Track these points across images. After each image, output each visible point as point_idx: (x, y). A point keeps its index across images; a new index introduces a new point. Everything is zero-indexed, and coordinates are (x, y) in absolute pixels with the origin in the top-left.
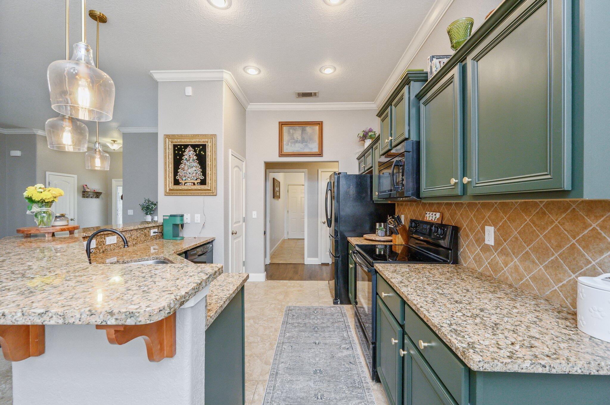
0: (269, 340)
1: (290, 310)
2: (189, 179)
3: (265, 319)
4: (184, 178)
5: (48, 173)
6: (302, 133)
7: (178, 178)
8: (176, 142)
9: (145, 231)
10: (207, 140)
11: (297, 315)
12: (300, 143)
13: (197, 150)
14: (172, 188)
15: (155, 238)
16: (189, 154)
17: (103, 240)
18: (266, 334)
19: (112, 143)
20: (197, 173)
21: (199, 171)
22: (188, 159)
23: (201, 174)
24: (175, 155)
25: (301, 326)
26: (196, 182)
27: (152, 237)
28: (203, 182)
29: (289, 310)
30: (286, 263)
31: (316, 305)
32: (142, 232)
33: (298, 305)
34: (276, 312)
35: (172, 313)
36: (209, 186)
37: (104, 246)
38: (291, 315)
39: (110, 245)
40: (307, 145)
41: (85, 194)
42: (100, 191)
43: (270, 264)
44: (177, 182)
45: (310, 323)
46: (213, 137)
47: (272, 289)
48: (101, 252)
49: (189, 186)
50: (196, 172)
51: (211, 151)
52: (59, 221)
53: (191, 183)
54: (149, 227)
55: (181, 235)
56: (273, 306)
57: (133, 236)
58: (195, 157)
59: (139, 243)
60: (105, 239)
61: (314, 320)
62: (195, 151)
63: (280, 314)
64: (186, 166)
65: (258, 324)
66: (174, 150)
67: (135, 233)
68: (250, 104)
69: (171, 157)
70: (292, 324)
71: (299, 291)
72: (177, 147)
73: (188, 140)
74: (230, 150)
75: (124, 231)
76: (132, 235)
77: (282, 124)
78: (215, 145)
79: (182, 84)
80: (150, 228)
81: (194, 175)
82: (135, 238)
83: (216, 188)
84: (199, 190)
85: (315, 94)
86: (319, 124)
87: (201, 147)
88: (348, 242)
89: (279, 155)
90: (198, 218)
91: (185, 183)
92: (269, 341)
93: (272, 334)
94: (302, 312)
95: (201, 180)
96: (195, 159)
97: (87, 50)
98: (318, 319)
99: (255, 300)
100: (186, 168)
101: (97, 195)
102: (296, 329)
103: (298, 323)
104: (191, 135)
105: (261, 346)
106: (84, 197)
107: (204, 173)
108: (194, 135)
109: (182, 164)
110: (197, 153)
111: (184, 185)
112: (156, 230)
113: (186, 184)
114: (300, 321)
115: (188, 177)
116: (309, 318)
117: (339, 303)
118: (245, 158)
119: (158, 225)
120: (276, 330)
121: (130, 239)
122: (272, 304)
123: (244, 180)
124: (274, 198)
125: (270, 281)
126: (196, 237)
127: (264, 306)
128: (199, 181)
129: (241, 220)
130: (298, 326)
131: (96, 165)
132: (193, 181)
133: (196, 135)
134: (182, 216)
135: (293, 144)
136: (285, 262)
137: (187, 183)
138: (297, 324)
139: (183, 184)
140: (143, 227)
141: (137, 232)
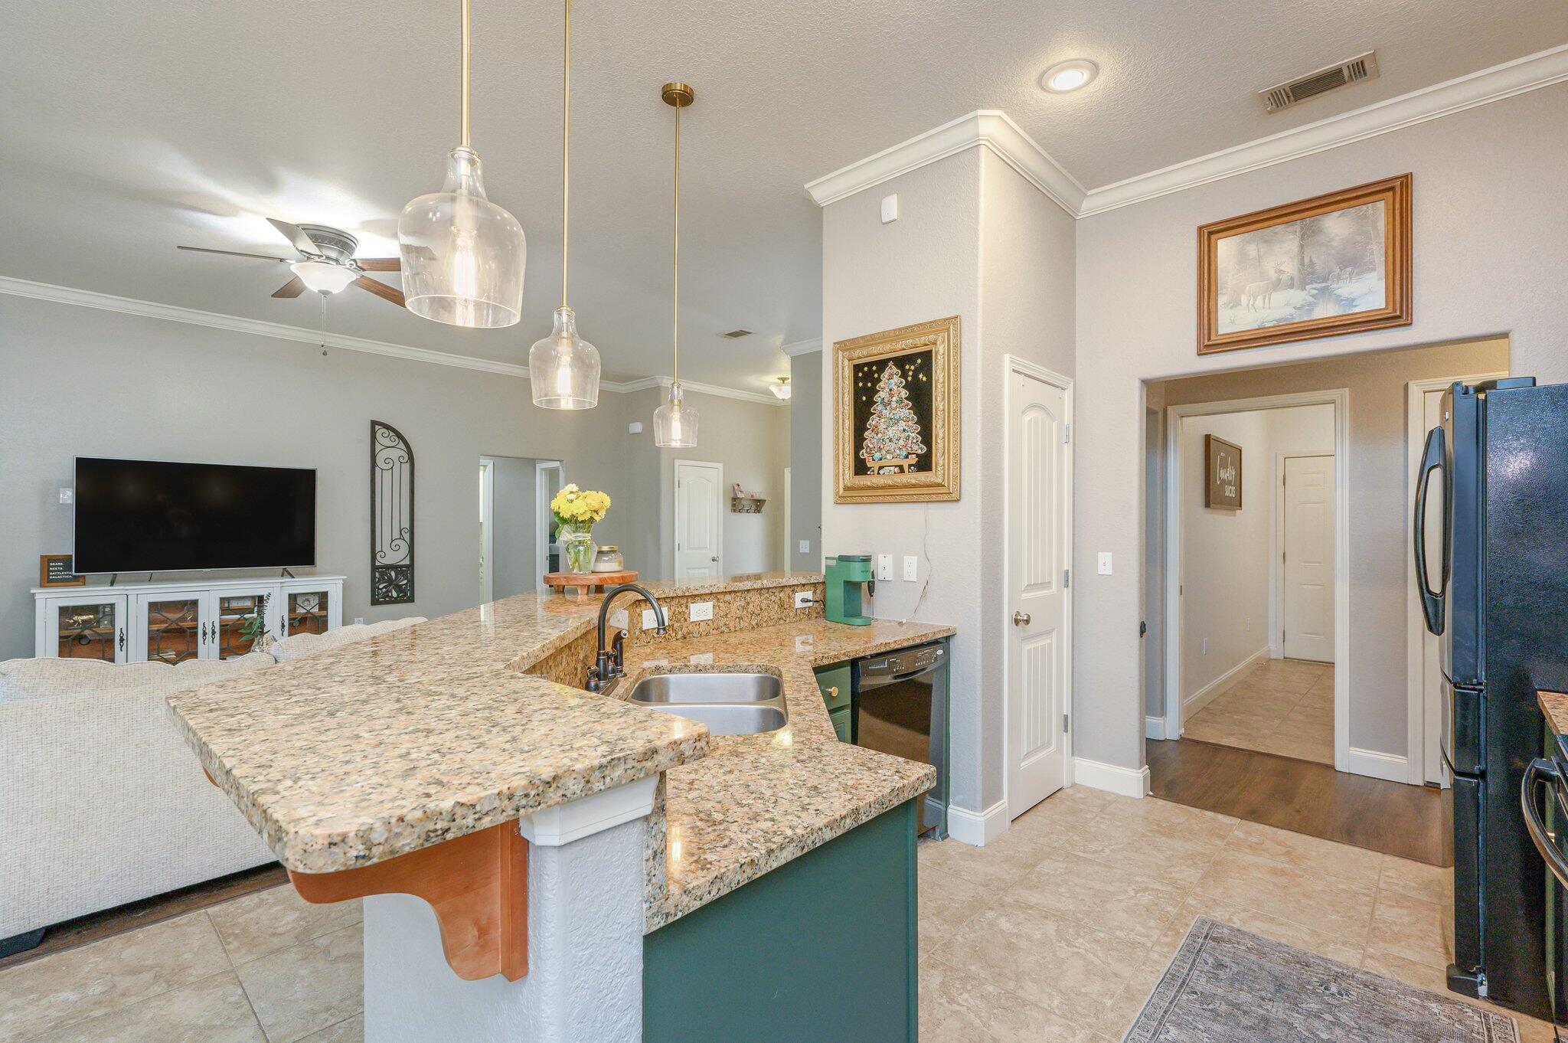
0: (1092, 1020)
1: (1214, 939)
2: (888, 456)
3: (1102, 935)
4: (877, 455)
5: (677, 462)
6: (1302, 247)
7: (863, 455)
8: (859, 358)
9: (782, 594)
10: (932, 337)
11: (1235, 969)
12: (1291, 286)
13: (910, 370)
14: (849, 485)
15: (807, 614)
16: (891, 384)
17: (684, 609)
18: (1086, 995)
19: (778, 385)
20: (909, 436)
21: (914, 431)
22: (886, 400)
23: (920, 438)
24: (858, 393)
25: (1246, 1021)
26: (905, 464)
27: (799, 612)
28: (924, 463)
29: (1209, 936)
30: (1251, 747)
31: (1346, 956)
32: (773, 598)
33: (1255, 927)
34: (1152, 923)
35: (375, 860)
36: (940, 473)
37: (685, 625)
38: (1210, 960)
39: (698, 623)
40: (1326, 288)
41: (736, 504)
42: (762, 497)
43: (1182, 741)
44: (861, 468)
45: (1292, 1027)
46: (949, 324)
47: (1162, 834)
48: (679, 637)
49: (890, 476)
50: (907, 434)
51: (944, 369)
52: (606, 561)
53: (892, 468)
54: (790, 586)
55: (864, 613)
56: (1146, 899)
57: (751, 606)
58: (904, 393)
59: (765, 624)
60: (687, 607)
61: (1317, 1023)
62: (904, 375)
63: (1164, 939)
64: (883, 420)
65: (1069, 944)
66: (856, 380)
67: (755, 597)
68: (1089, 193)
69: (848, 398)
70: (1205, 998)
71: (1274, 871)
72: (863, 372)
73: (887, 347)
74: (1007, 357)
75: (730, 592)
76: (748, 603)
77: (1210, 233)
78: (956, 351)
79: (875, 194)
80: (794, 588)
81: (901, 443)
82: (757, 612)
83: (959, 478)
84: (914, 486)
85: (1359, 69)
86: (1392, 189)
87: (919, 361)
88: (1541, 718)
89: (1199, 349)
90: (911, 566)
91: (881, 468)
92: (1091, 1026)
93: (1109, 1003)
94: (1268, 965)
95: (918, 456)
96: (904, 396)
97: (472, 162)
98: (1336, 1023)
99: (1088, 856)
100: (882, 426)
101: (758, 505)
102: (1218, 1028)
103: (1237, 1006)
104: (894, 330)
105: (1056, 1029)
106: (735, 511)
107: (926, 436)
108: (901, 329)
109: (874, 416)
110: (910, 379)
111: (879, 473)
112: (809, 595)
113: (881, 472)
114: (1244, 997)
115: (888, 452)
116: (1295, 1004)
117: (1483, 990)
118: (1073, 376)
119: (812, 581)
120: (1130, 996)
121: (745, 612)
122: (1145, 890)
123: (1067, 450)
124: (1207, 505)
125: (1161, 802)
126: (904, 621)
127: (1112, 889)
128: (913, 459)
129: (1055, 579)
130: (1229, 1015)
131: (674, 437)
132: (898, 462)
133: (907, 328)
134: (867, 560)
135: (1260, 299)
136: (1243, 745)
137: (883, 467)
138: (1224, 1007)
139: (876, 472)
140: (774, 585)
141: (761, 596)
